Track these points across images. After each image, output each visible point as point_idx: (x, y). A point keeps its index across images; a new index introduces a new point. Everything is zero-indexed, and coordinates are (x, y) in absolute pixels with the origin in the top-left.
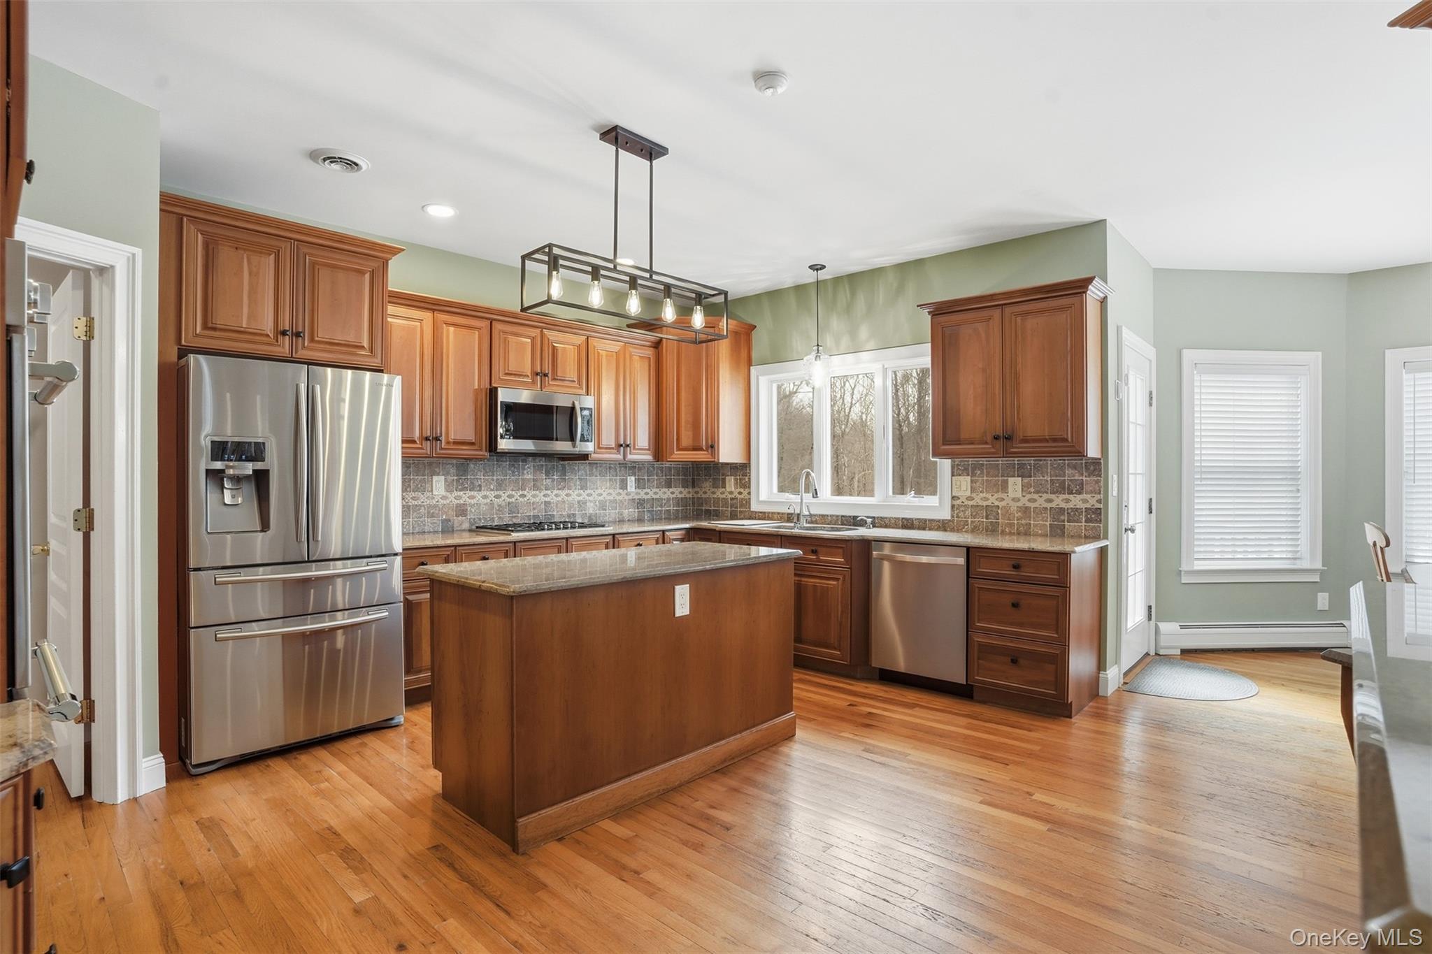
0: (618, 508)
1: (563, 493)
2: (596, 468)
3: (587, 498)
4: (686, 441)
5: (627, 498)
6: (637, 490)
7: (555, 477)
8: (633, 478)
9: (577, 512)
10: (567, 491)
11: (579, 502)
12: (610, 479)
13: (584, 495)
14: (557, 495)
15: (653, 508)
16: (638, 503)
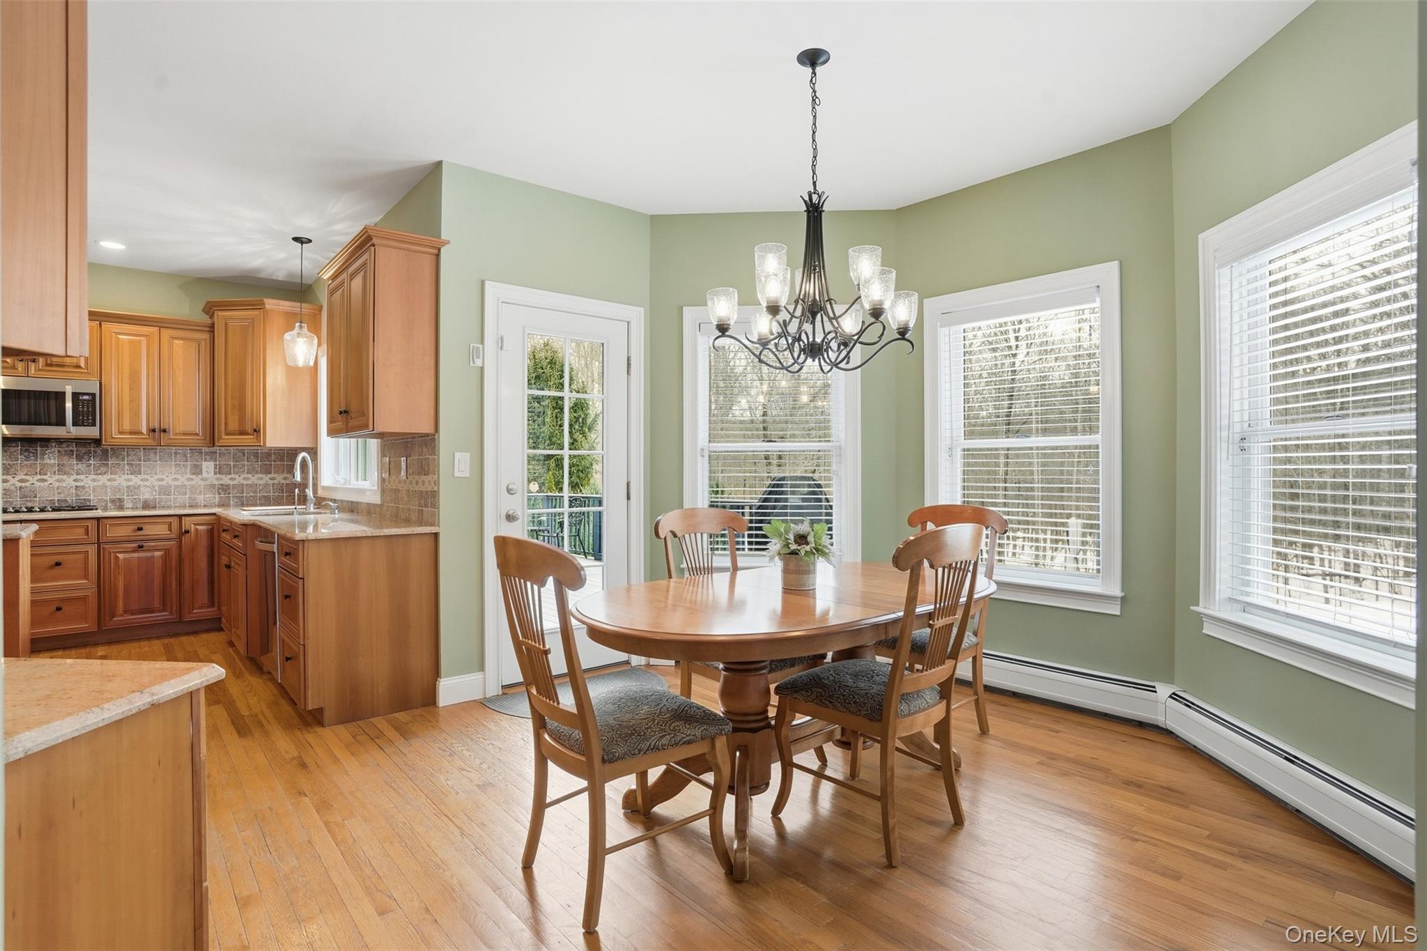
0: (188, 493)
1: (103, 479)
2: (155, 453)
3: (141, 483)
4: (234, 425)
5: (203, 483)
6: (218, 476)
7: (91, 462)
8: (211, 464)
9: (125, 497)
10: (109, 476)
11: (128, 487)
12: (175, 465)
13: (135, 480)
14: (94, 480)
15: (242, 493)
16: (219, 489)
